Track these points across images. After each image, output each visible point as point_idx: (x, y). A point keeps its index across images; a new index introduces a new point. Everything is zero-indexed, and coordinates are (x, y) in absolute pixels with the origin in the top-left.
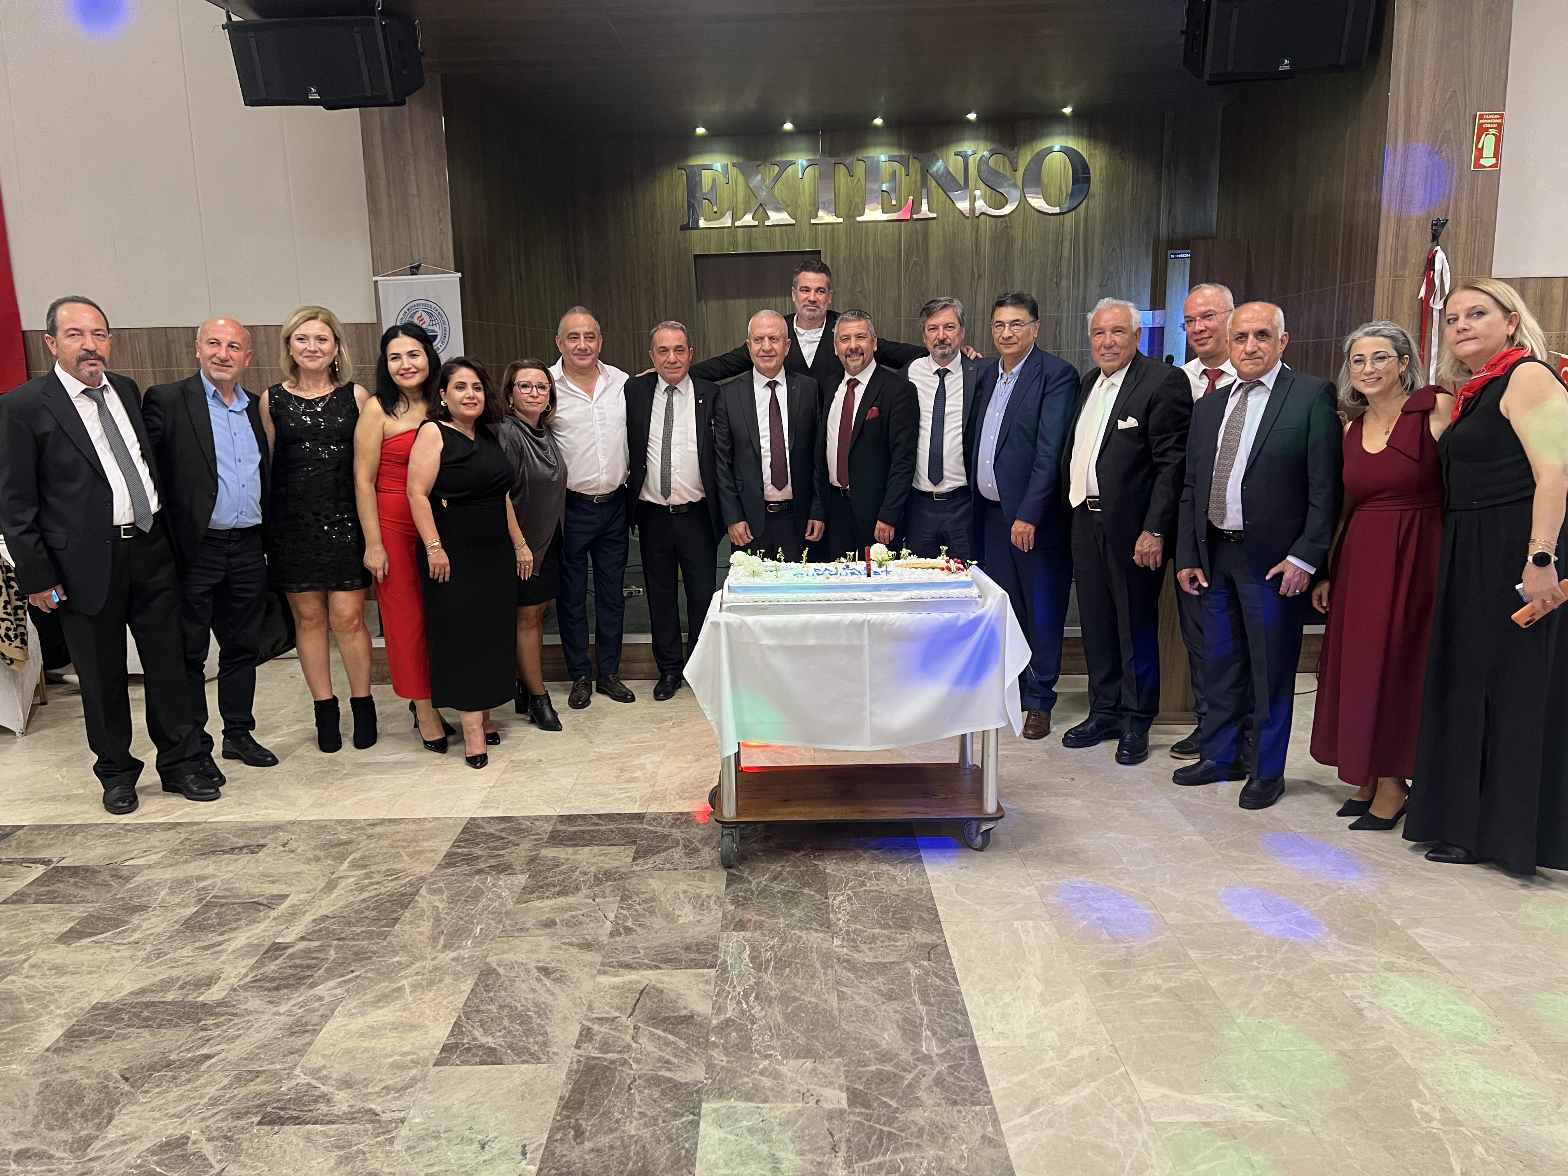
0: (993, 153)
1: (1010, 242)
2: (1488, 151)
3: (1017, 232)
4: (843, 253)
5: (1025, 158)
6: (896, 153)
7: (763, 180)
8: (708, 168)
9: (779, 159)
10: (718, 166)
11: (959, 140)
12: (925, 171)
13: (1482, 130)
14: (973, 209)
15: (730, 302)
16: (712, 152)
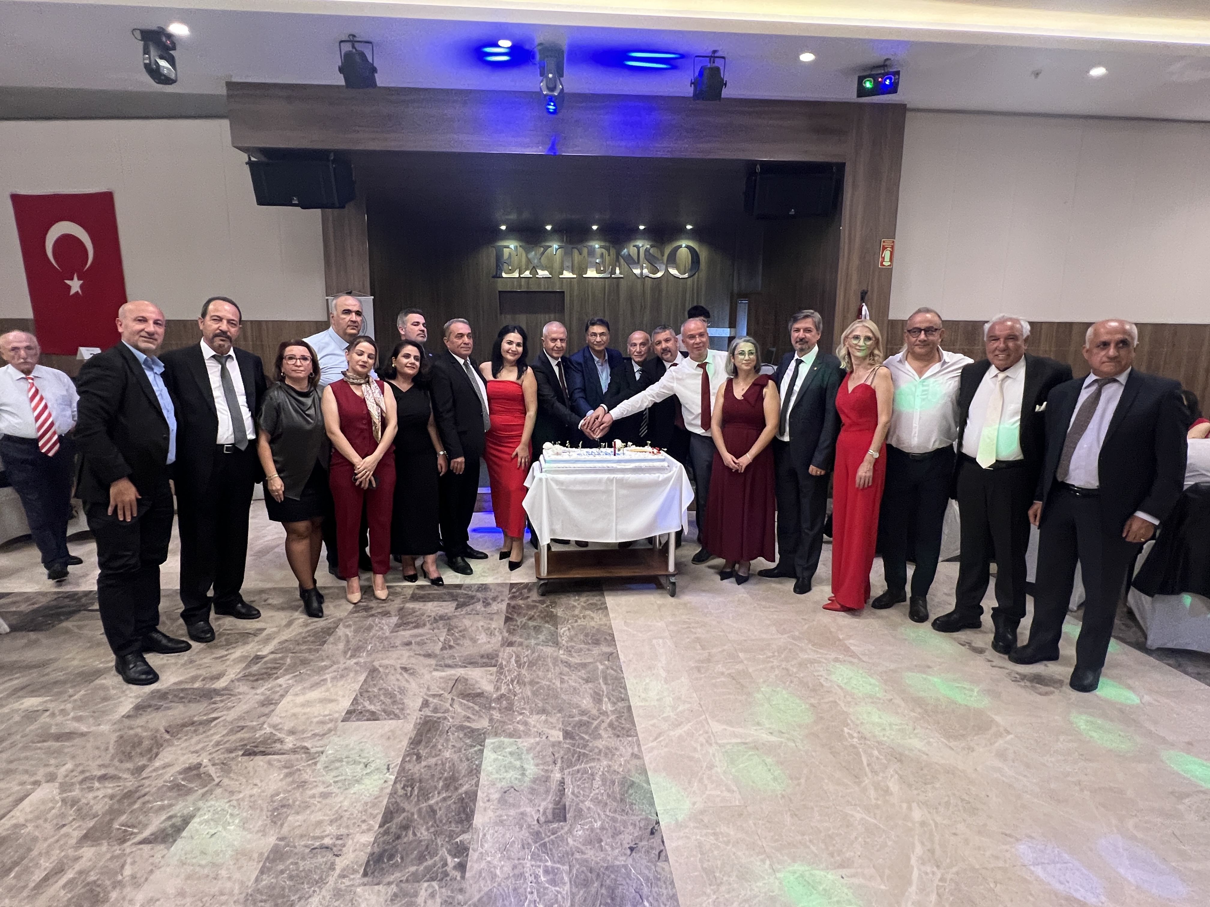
0: (652, 246)
1: (660, 291)
2: (887, 258)
3: (664, 286)
4: (576, 293)
5: (668, 251)
6: (603, 244)
7: (536, 254)
8: (508, 247)
9: (544, 244)
10: (512, 246)
11: (636, 239)
12: (618, 254)
13: (884, 248)
14: (642, 273)
15: (517, 316)
16: (508, 239)
